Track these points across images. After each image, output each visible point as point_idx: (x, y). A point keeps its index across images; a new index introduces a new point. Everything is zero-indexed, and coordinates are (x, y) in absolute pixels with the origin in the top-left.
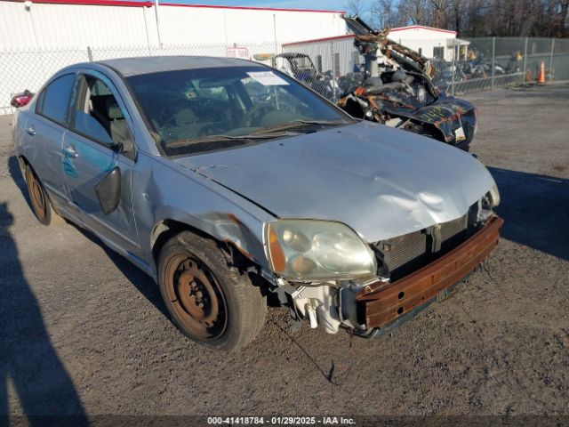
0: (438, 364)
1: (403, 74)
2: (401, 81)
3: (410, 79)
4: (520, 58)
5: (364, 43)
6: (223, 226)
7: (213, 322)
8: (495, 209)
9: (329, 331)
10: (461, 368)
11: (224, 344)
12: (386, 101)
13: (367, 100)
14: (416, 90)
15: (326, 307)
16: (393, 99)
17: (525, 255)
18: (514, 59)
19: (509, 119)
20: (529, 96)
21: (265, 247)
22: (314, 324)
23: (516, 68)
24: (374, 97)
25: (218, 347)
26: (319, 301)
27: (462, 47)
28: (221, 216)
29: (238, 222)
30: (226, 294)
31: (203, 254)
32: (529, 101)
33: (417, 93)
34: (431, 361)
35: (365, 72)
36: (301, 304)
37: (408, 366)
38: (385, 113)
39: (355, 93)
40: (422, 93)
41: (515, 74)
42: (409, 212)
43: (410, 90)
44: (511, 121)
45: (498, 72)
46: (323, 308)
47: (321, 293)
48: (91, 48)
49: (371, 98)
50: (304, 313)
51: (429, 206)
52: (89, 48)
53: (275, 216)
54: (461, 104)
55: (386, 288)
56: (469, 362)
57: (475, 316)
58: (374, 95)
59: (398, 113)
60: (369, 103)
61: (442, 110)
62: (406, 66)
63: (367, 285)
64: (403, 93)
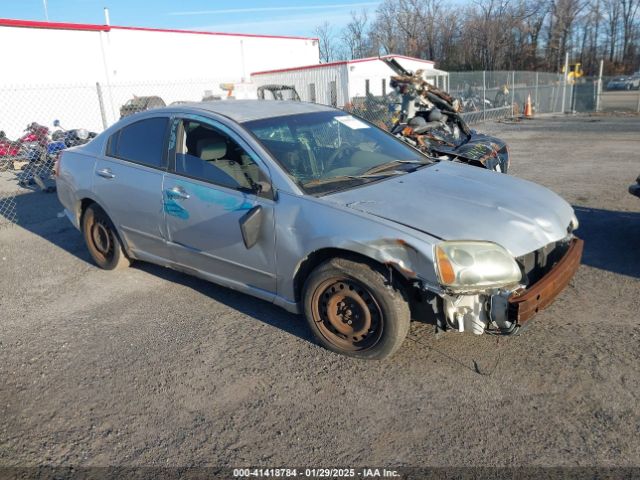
0: (557, 355)
1: (437, 113)
2: (438, 121)
3: (445, 118)
4: (506, 91)
5: (401, 84)
6: (388, 251)
7: (363, 336)
8: (575, 232)
9: (477, 333)
10: (576, 356)
11: (376, 354)
12: (433, 140)
13: (415, 139)
14: (452, 128)
15: (476, 312)
16: (438, 138)
17: (586, 272)
18: (501, 92)
19: (517, 153)
20: (522, 129)
21: (435, 265)
22: (462, 329)
23: (504, 101)
24: (422, 136)
25: (371, 356)
26: (468, 308)
27: (441, 78)
28: (388, 242)
29: (407, 245)
30: (385, 308)
31: (362, 276)
32: (525, 135)
33: (453, 131)
34: (550, 354)
35: (402, 111)
36: (451, 312)
37: (534, 357)
38: (433, 151)
39: (403, 132)
40: (457, 131)
41: (503, 107)
42: (531, 234)
43: (447, 128)
44: (519, 156)
45: (488, 106)
46: (473, 314)
47: (472, 301)
48: (100, 84)
49: (420, 138)
50: (452, 320)
51: (543, 229)
52: (97, 84)
53: (440, 239)
54: (496, 141)
55: (525, 294)
56: (579, 352)
57: (569, 320)
58: (422, 134)
59: (446, 151)
60: (418, 142)
61: (483, 148)
62: (439, 105)
63: (514, 290)
64: (442, 132)
